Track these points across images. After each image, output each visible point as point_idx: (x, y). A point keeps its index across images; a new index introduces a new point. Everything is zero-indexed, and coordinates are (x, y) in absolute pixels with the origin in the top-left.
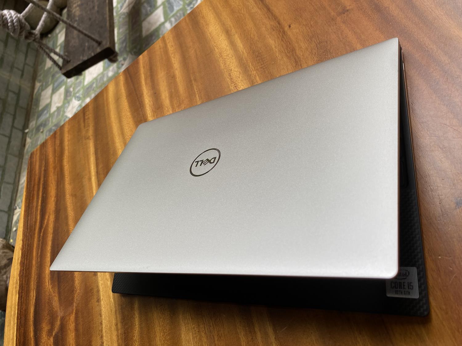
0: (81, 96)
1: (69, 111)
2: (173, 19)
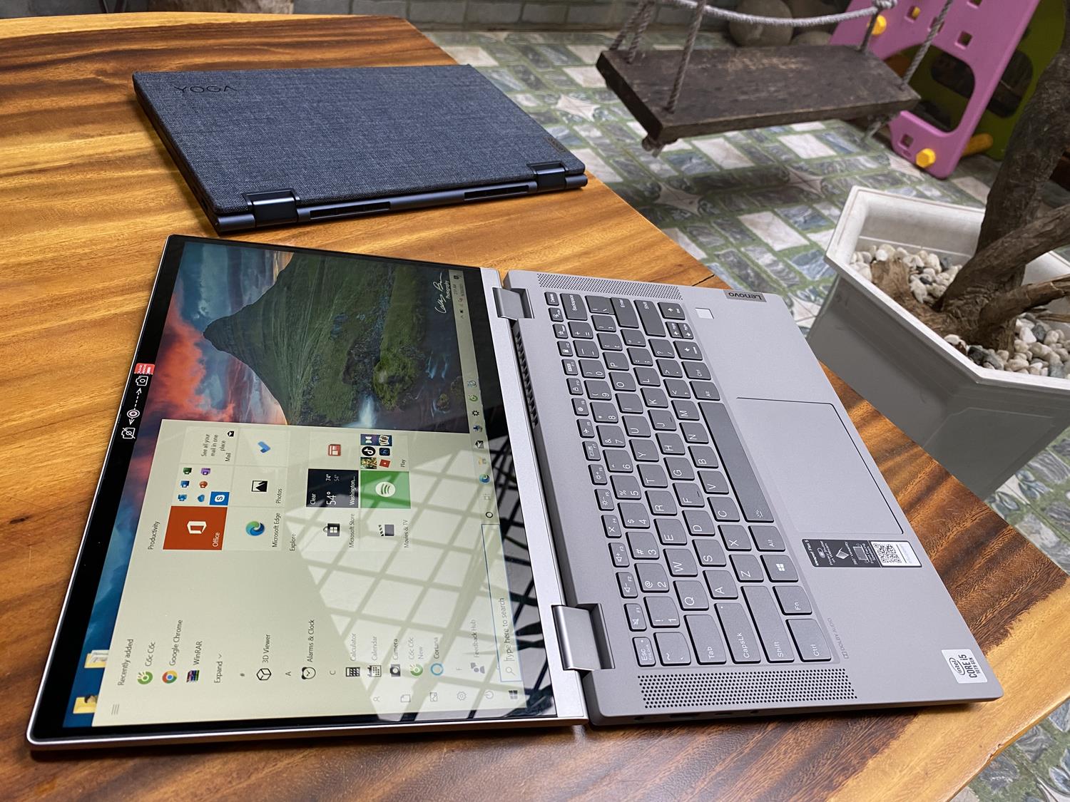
0: (604, 119)
1: (570, 102)
2: (781, 266)
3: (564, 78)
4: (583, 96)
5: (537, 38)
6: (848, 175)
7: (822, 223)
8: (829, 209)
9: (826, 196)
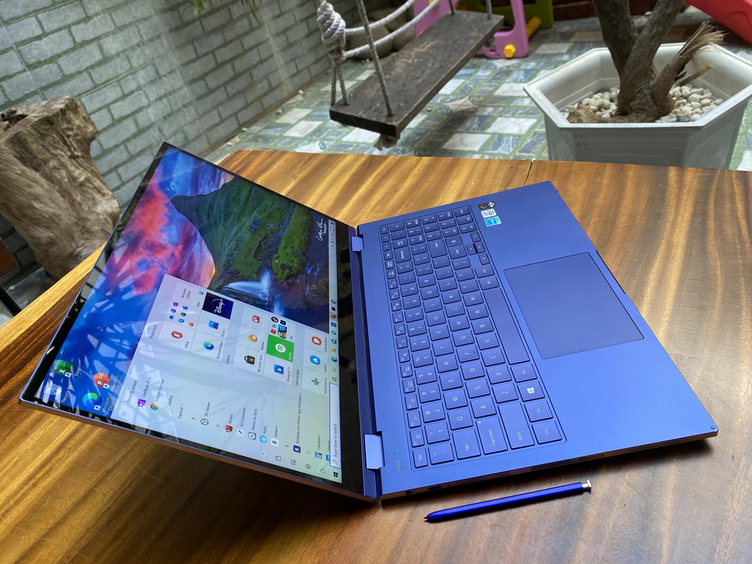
3: (288, 139)
4: (306, 142)
5: (256, 129)
6: (480, 86)
7: (488, 120)
8: (486, 111)
9: (479, 106)
